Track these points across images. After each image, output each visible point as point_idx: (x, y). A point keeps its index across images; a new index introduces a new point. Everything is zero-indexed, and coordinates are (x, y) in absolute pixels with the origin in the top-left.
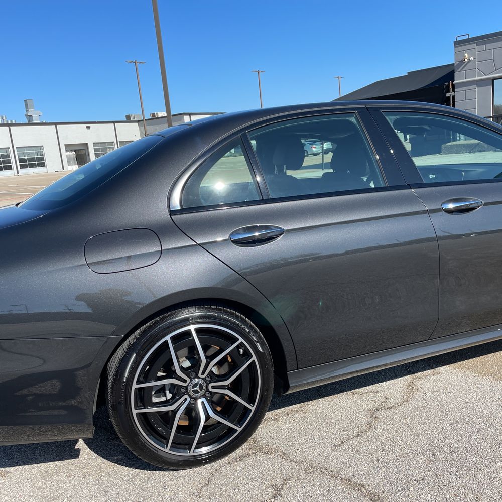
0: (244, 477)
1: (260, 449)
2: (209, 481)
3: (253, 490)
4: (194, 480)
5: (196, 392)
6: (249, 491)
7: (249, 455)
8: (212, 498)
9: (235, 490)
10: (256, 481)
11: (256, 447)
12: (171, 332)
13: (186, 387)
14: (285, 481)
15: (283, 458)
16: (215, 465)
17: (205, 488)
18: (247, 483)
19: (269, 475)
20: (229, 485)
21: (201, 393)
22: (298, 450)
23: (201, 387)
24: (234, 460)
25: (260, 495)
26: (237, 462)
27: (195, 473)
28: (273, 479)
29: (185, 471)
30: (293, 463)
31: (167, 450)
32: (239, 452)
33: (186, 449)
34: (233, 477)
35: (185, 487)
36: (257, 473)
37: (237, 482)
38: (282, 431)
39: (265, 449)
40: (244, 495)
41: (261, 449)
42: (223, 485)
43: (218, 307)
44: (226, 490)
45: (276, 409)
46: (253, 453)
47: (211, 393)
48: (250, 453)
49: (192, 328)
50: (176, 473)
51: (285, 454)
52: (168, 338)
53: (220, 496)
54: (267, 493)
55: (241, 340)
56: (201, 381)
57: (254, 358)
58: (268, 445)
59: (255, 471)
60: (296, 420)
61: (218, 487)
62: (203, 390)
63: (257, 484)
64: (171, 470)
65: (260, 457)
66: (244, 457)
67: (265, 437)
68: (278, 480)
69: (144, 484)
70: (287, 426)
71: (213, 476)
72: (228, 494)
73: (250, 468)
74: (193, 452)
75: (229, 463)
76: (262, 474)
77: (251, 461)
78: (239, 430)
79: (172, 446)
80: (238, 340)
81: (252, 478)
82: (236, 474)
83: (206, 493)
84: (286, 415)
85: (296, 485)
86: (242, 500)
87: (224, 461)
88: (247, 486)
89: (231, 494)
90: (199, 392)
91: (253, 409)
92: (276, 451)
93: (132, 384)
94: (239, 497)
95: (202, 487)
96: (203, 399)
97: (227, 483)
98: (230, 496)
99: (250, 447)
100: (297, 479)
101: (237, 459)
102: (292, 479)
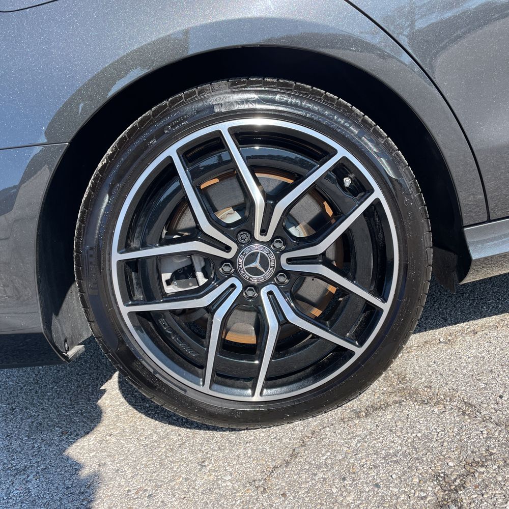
0: (370, 451)
1: (413, 395)
2: (291, 456)
3: (388, 483)
4: (264, 452)
5: (255, 272)
6: (377, 486)
7: (387, 405)
8: (288, 494)
9: (344, 479)
10: (396, 462)
11: (404, 389)
12: (177, 139)
13: (232, 262)
14: (471, 467)
15: (464, 413)
16: (313, 422)
17: (280, 471)
18: (375, 467)
19: (430, 450)
20: (332, 468)
21: (268, 274)
22: (501, 397)
23: (264, 262)
24: (353, 415)
25: (403, 497)
26: (359, 417)
27: (269, 436)
28: (439, 460)
29: (251, 432)
30: (491, 426)
31: (206, 389)
32: (367, 397)
33: (245, 388)
34: (345, 449)
35: (242, 464)
36: (401, 445)
37: (352, 461)
38: (463, 360)
39: (425, 394)
40: (364, 495)
41: (414, 393)
42: (319, 467)
43: (281, 81)
44: (325, 479)
45: (449, 325)
46: (395, 402)
47: (287, 273)
48: (390, 400)
49: (223, 127)
50: (232, 436)
51: (470, 405)
52: (172, 151)
53: (308, 492)
54: (423, 494)
55: (342, 152)
56: (264, 250)
57: (378, 193)
58: (430, 387)
59: (397, 440)
60: (494, 342)
61: (308, 470)
62: (270, 269)
63: (398, 469)
64: (222, 429)
65: (412, 409)
66: (377, 409)
67: (425, 372)
68: (451, 464)
69: (170, 454)
70: (473, 351)
71: (303, 444)
72: (326, 487)
73: (387, 432)
74: (261, 394)
75: (342, 420)
76: (413, 446)
77: (389, 417)
78: (359, 351)
79: (213, 382)
80: (335, 152)
81: (387, 455)
82: (353, 444)
83: (279, 482)
84: (471, 334)
85: (500, 479)
86: (358, 506)
87: (332, 416)
88: (373, 473)
89: (335, 490)
90: (261, 273)
91: (386, 307)
92: (448, 399)
93: (110, 254)
94: (350, 499)
95: (275, 467)
96: (272, 287)
97: (329, 461)
98: (331, 494)
99: (390, 389)
100: (502, 463)
101: (361, 411)
102: (489, 463)
